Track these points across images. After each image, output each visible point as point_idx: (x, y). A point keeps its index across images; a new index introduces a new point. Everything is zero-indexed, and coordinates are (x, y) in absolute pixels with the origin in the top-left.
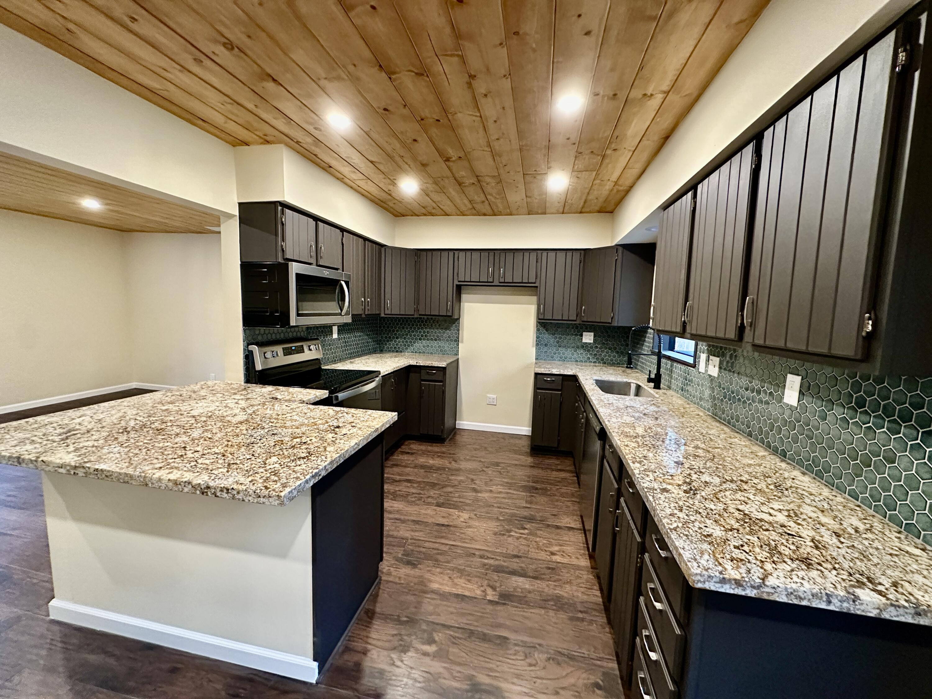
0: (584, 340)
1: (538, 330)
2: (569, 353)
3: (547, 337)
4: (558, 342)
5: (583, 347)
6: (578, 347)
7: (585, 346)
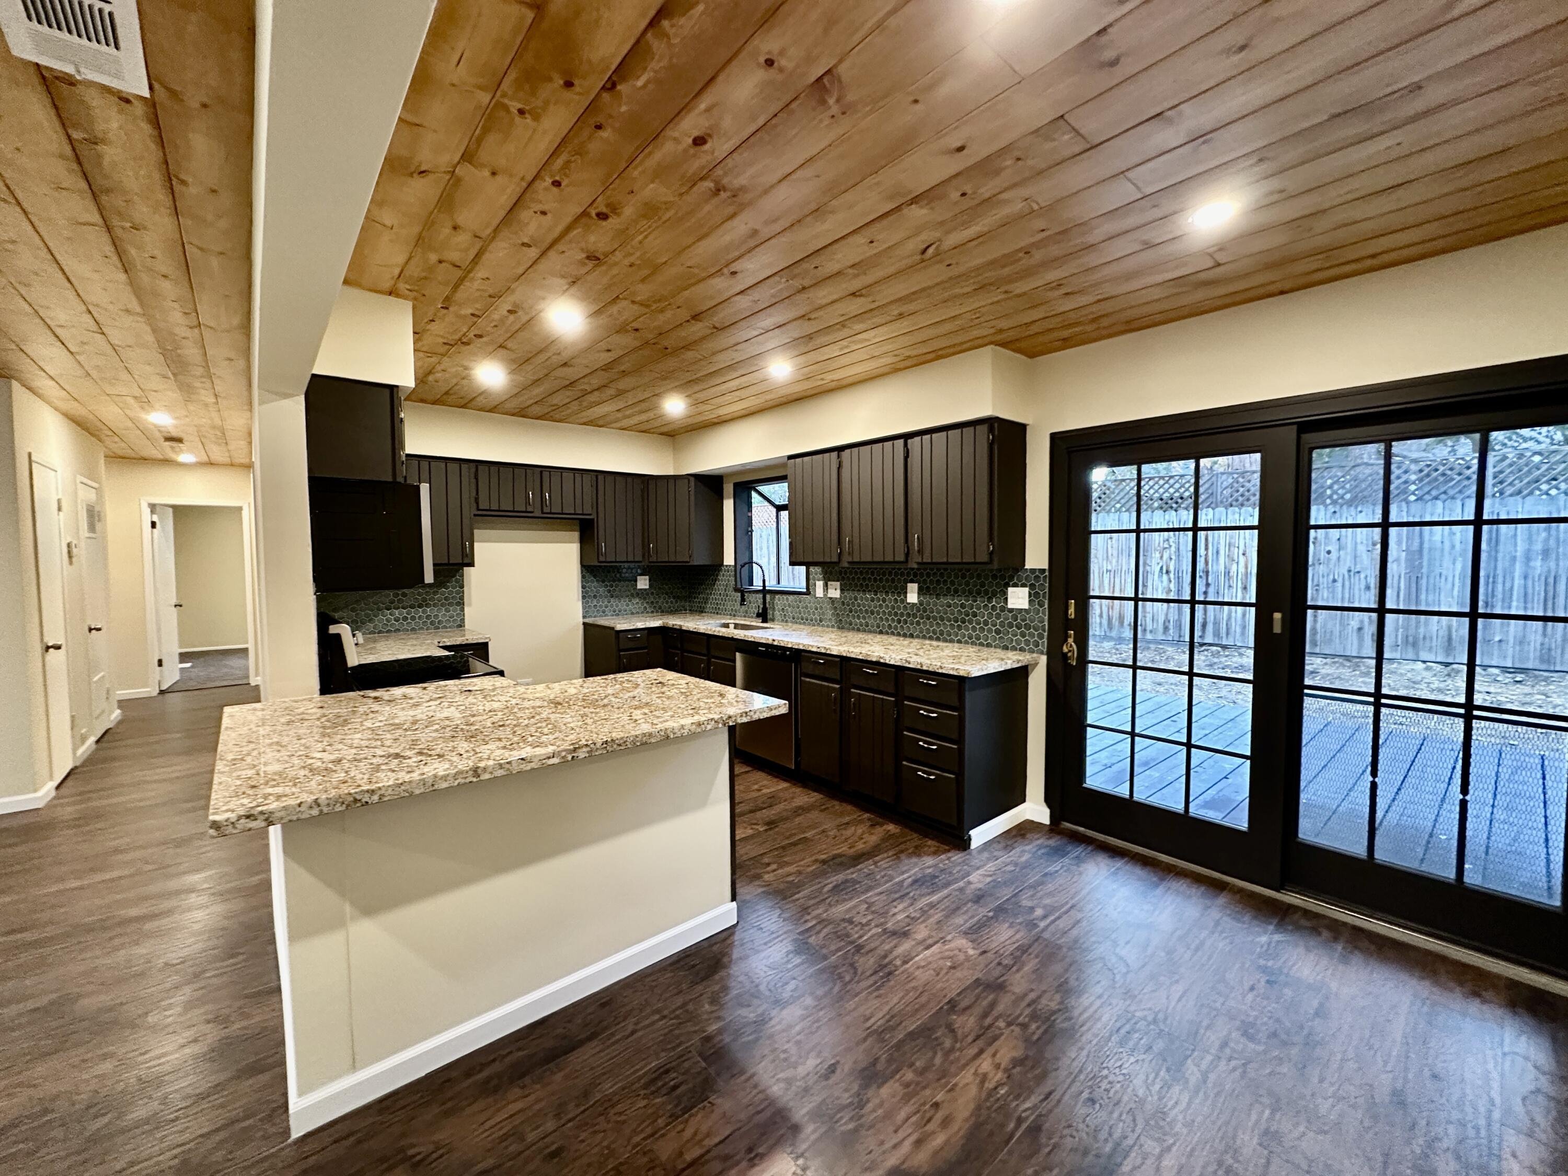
0: (639, 586)
1: (583, 577)
2: (622, 604)
3: (594, 585)
4: (609, 591)
5: (638, 595)
6: (632, 595)
7: (641, 594)
